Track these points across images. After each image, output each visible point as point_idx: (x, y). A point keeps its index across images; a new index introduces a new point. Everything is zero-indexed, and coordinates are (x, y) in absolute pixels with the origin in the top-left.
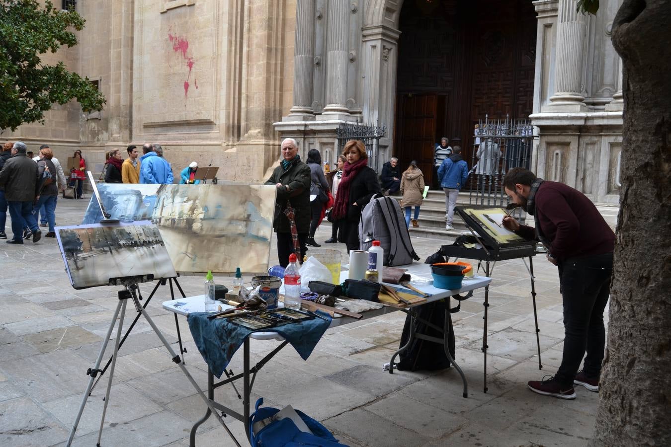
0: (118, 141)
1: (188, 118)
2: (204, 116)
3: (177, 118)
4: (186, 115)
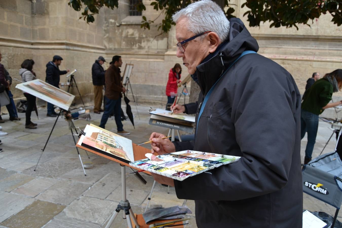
4: (317, 30)
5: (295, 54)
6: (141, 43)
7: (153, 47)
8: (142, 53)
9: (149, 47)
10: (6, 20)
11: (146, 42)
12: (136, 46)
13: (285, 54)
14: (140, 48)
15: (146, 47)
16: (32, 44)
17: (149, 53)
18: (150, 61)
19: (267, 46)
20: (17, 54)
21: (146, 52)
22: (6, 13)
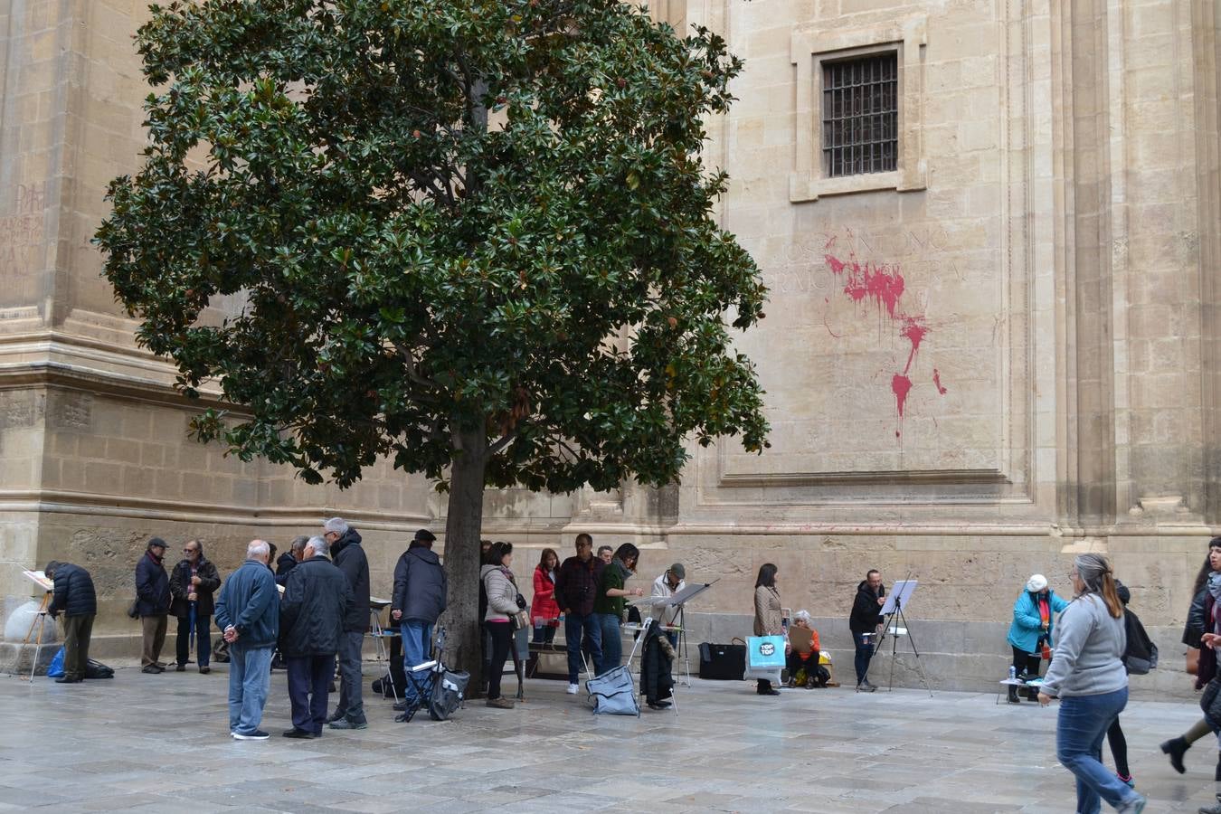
0: (617, 521)
1: (907, 466)
2: (974, 461)
3: (865, 465)
4: (901, 457)
5: (855, 518)
6: (513, 504)
7: (541, 514)
8: (513, 529)
9: (530, 514)
10: (208, 469)
11: (524, 501)
12: (502, 512)
13: (834, 519)
14: (512, 515)
15: (526, 515)
16: (256, 514)
17: (530, 530)
18: (528, 549)
19: (793, 502)
20: (225, 538)
21: (525, 525)
22: (209, 455)
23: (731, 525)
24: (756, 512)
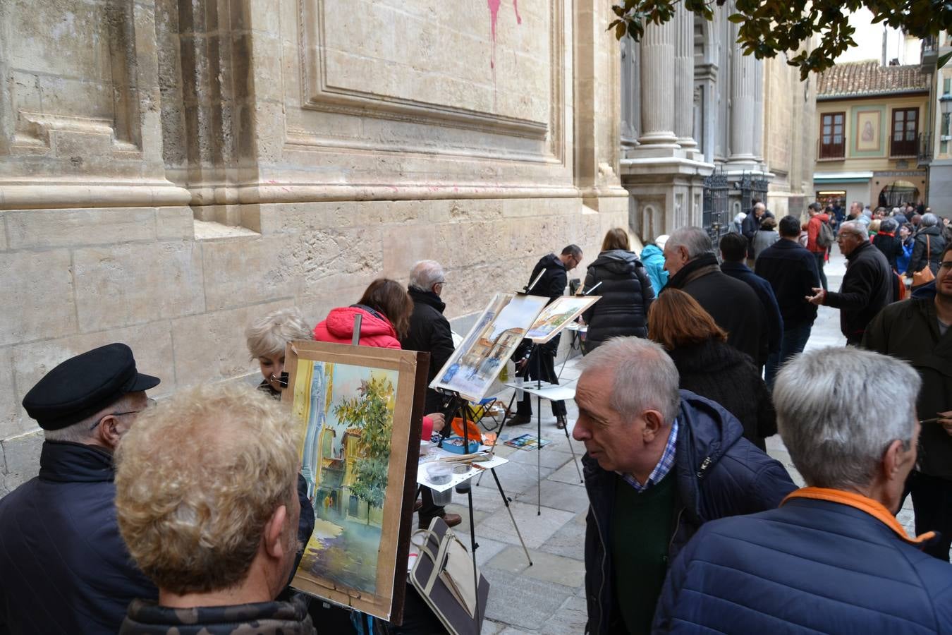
4: (495, 96)
19: (406, 147)
23: (341, 185)
24: (371, 161)
